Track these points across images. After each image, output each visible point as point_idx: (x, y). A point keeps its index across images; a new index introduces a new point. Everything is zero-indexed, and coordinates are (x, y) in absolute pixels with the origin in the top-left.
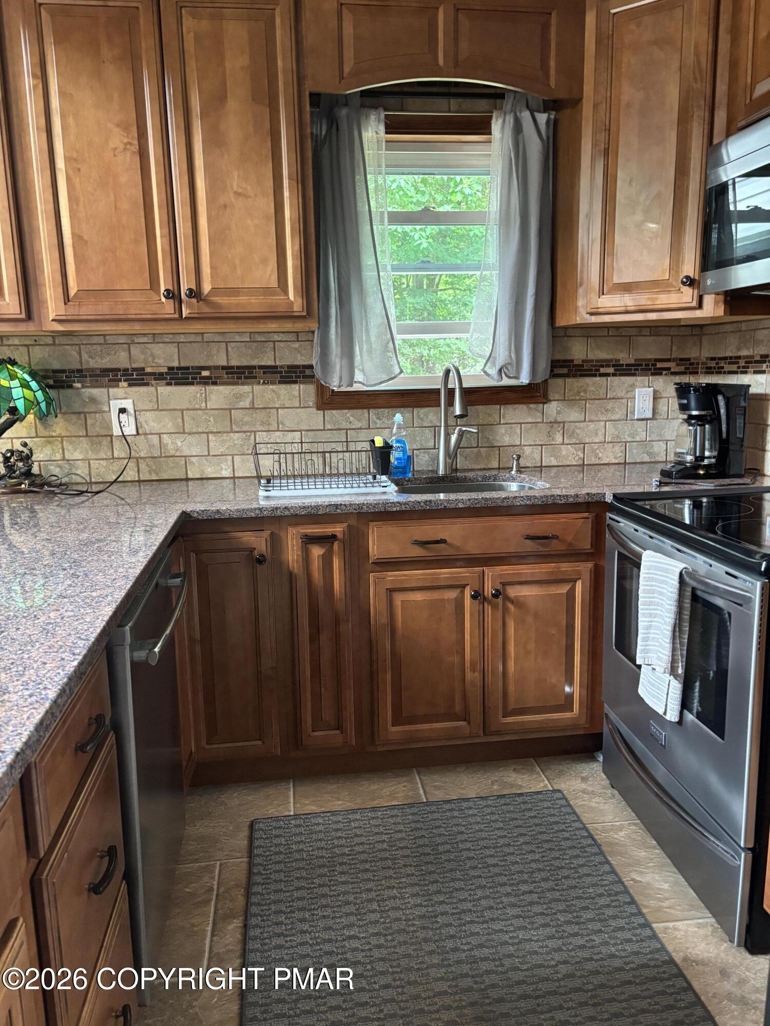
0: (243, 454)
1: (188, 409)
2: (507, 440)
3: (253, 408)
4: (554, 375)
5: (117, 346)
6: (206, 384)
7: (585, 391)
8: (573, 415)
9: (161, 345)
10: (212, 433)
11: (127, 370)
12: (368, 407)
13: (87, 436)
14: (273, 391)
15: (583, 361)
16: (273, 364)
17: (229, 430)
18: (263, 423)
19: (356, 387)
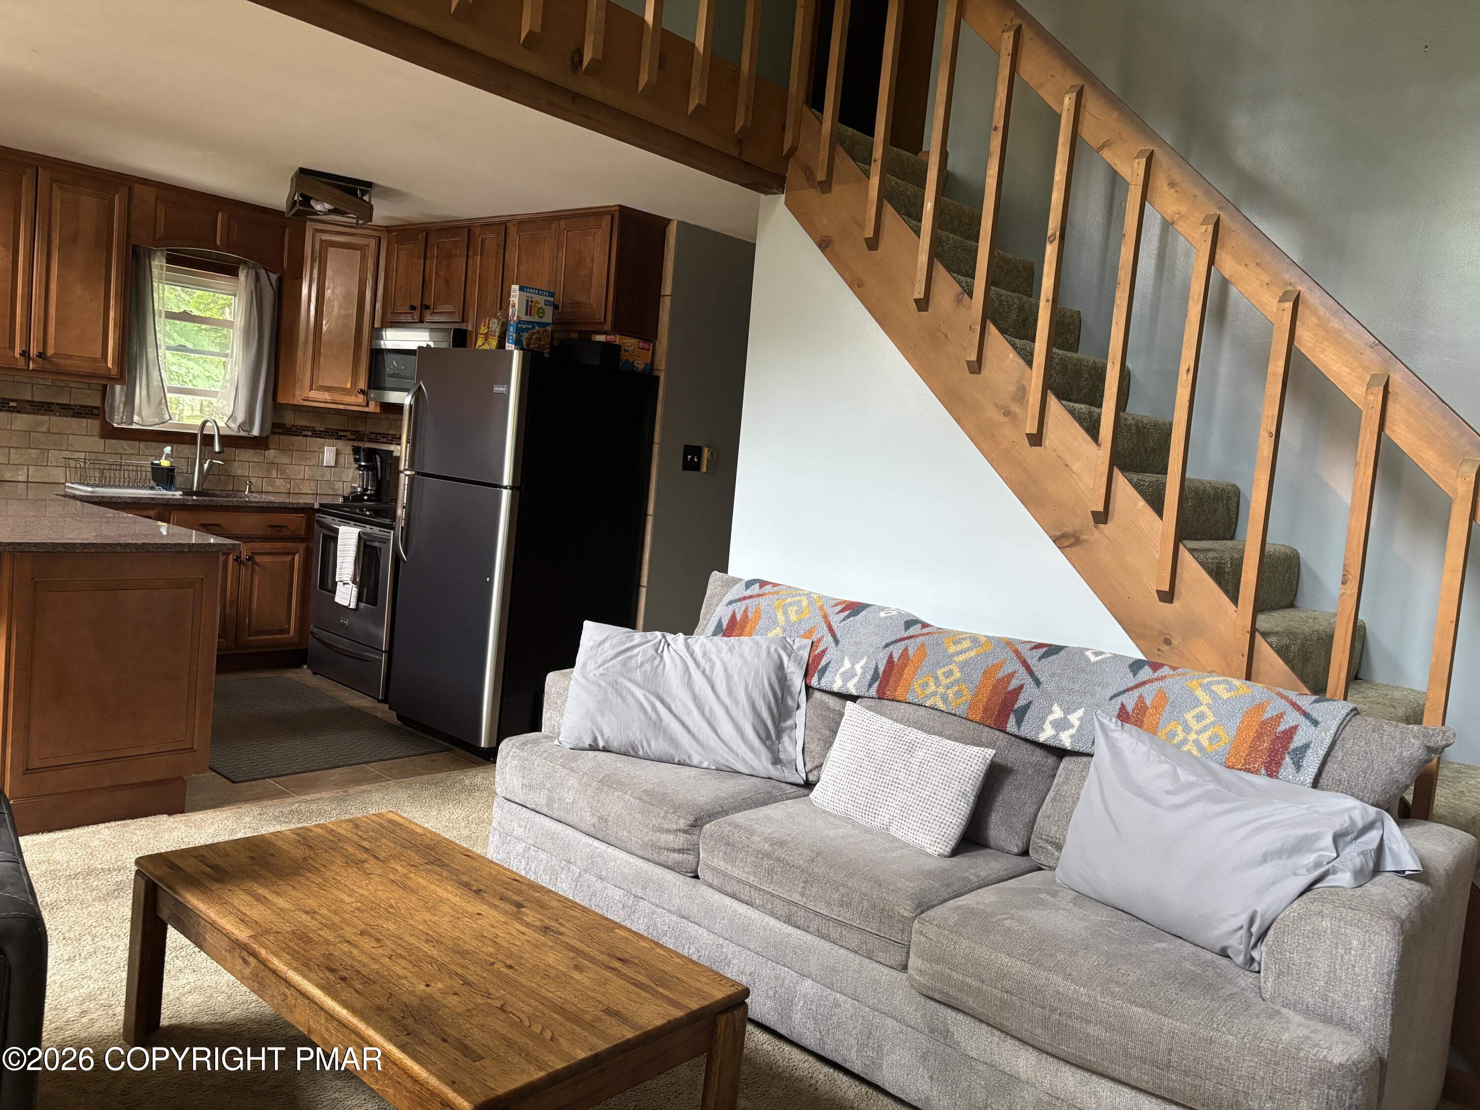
0: (37, 465)
2: (239, 472)
3: (49, 432)
4: (273, 433)
6: (13, 412)
7: (293, 445)
8: (284, 459)
10: (13, 447)
12: (140, 440)
14: (66, 421)
15: (293, 425)
16: (68, 403)
17: (27, 446)
18: (55, 444)
19: (134, 427)
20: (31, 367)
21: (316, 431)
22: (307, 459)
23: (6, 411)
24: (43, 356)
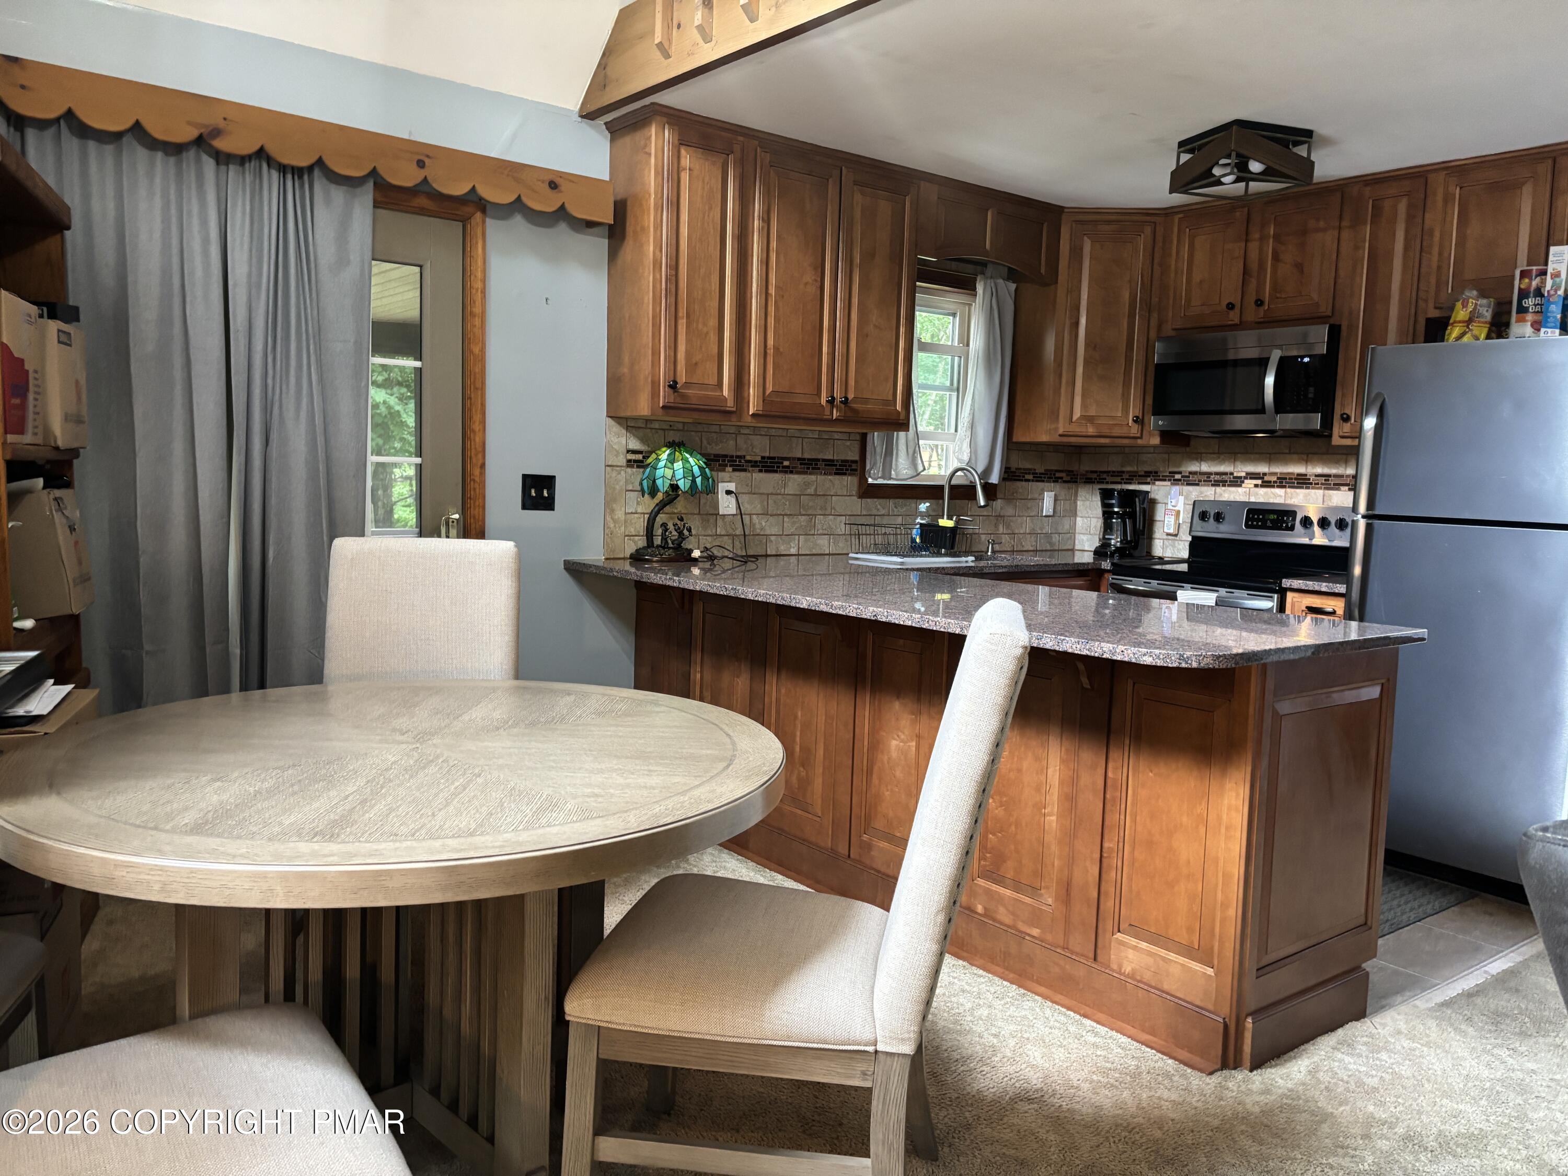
0: (806, 535)
1: (772, 494)
4: (1006, 479)
5: (728, 435)
6: (786, 472)
8: (1009, 511)
9: (759, 437)
10: (786, 515)
11: (732, 457)
13: (699, 514)
14: (830, 480)
15: (1016, 469)
16: (832, 458)
17: (798, 512)
18: (821, 509)
19: (890, 481)
20: (834, 418)
21: (1037, 474)
22: (1028, 508)
23: (781, 472)
24: (846, 401)
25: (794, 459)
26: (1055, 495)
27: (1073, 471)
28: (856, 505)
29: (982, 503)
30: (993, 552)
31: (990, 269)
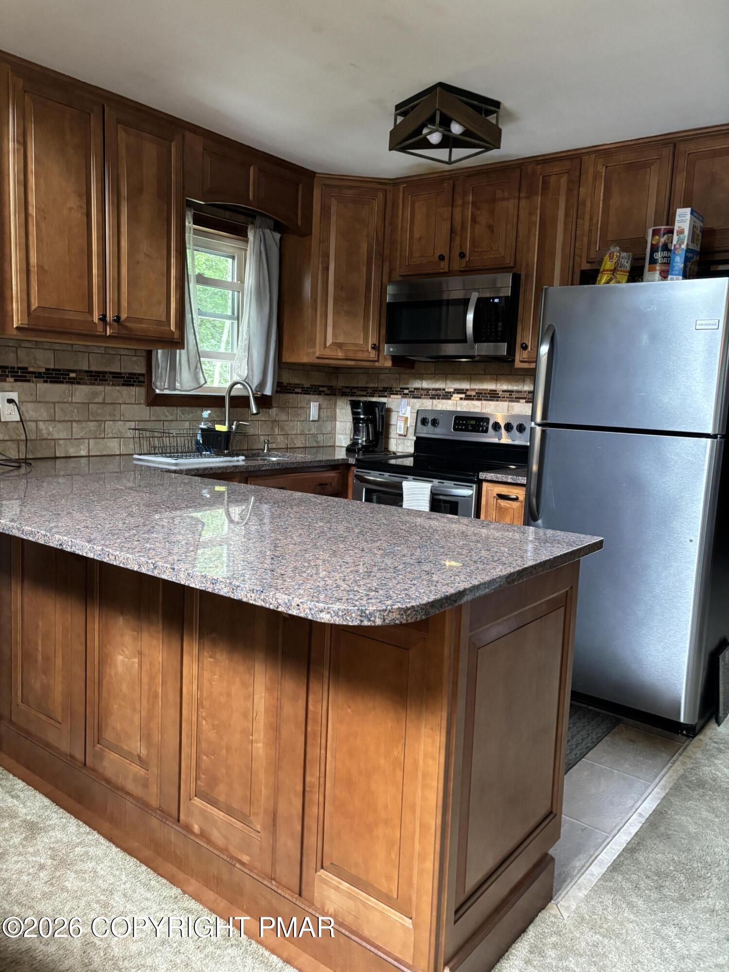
0: (96, 438)
1: (58, 402)
3: (104, 403)
4: (279, 391)
5: (7, 348)
6: (73, 383)
7: (288, 402)
8: (283, 417)
9: (41, 350)
10: (75, 421)
11: (14, 368)
14: (119, 391)
15: (288, 384)
17: (87, 419)
18: (110, 415)
19: (175, 392)
20: (108, 334)
21: (304, 388)
22: (298, 415)
23: (67, 382)
24: (118, 319)
25: (81, 371)
26: (319, 405)
27: (332, 387)
28: (144, 412)
29: (255, 411)
30: (269, 450)
31: (258, 220)
